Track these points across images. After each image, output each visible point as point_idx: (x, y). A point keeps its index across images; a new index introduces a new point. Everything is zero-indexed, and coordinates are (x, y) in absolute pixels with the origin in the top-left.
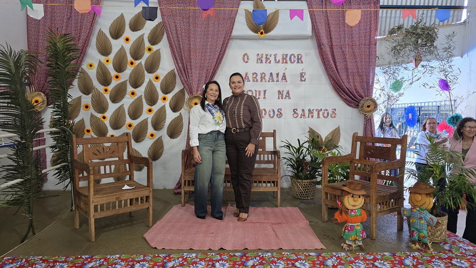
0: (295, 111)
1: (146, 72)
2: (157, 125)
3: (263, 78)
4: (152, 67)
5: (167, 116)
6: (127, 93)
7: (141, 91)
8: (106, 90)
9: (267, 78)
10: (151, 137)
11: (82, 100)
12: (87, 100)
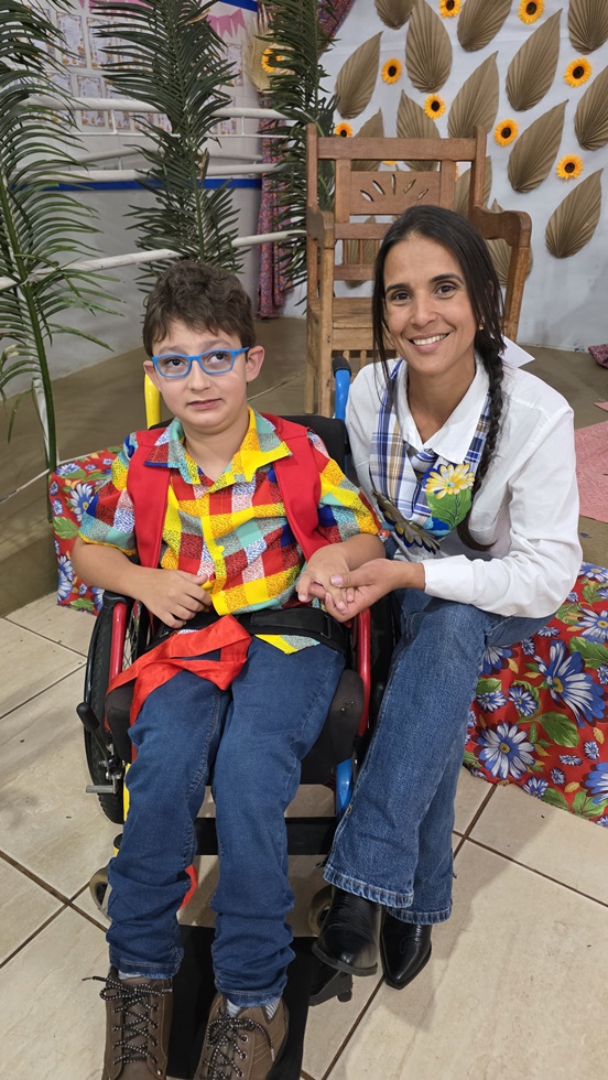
6: (512, 7)
10: (564, 174)
11: (383, 48)
12: (395, 45)
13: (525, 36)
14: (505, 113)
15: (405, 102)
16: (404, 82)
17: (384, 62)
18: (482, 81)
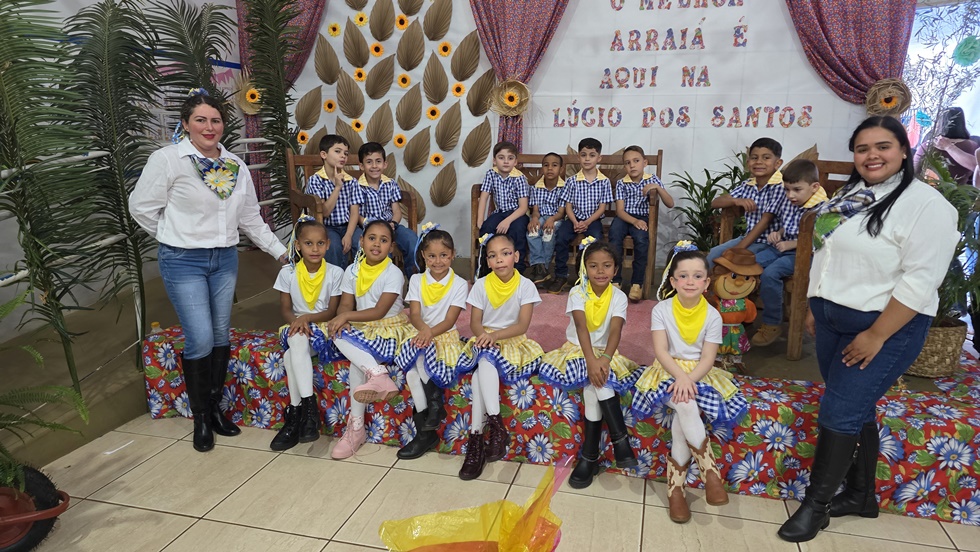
0: (717, 111)
1: (426, 38)
2: (446, 141)
3: (651, 42)
4: (437, 27)
5: (464, 124)
6: (395, 79)
7: (417, 75)
8: (360, 75)
9: (661, 41)
10: (435, 163)
11: (323, 93)
12: (330, 93)
13: (404, 93)
14: (398, 131)
15: (339, 122)
16: (338, 112)
17: (324, 101)
18: (382, 115)
